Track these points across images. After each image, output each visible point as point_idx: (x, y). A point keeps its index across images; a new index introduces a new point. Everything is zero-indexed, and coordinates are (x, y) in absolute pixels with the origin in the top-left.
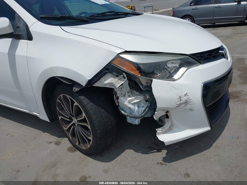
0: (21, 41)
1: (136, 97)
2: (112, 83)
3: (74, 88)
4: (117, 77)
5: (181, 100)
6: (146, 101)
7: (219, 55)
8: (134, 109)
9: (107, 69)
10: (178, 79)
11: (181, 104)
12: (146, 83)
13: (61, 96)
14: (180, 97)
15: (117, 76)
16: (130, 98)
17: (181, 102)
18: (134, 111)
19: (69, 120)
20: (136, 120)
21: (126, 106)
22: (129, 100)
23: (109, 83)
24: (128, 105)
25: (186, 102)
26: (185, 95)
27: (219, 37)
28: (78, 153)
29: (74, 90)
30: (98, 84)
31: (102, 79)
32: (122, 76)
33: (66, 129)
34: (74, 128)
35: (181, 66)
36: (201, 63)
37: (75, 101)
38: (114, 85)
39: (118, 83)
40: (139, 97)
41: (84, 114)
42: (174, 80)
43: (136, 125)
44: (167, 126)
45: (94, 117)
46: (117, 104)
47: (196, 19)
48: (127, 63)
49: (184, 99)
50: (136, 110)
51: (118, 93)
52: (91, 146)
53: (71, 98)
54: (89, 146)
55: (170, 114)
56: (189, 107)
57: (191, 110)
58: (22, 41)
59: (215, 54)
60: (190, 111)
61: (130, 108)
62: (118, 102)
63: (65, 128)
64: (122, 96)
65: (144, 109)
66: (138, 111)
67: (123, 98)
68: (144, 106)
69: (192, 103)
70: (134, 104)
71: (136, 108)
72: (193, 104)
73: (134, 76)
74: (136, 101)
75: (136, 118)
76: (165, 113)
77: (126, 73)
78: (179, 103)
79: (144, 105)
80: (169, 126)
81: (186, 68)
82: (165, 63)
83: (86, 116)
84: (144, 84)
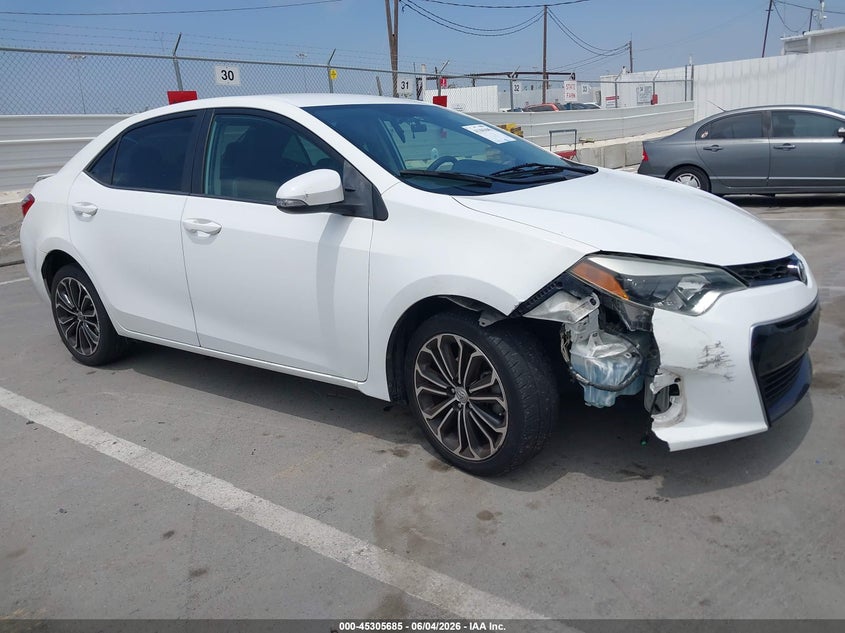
0: (357, 219)
1: (611, 345)
2: (567, 312)
3: (481, 320)
4: (578, 302)
5: (707, 355)
6: (634, 355)
7: (787, 273)
8: (606, 371)
9: (560, 284)
10: (703, 313)
11: (708, 362)
12: (637, 317)
13: (439, 338)
14: (707, 349)
15: (579, 298)
16: (599, 348)
17: (709, 358)
18: (605, 376)
19: (445, 394)
20: (606, 396)
21: (589, 363)
22: (597, 351)
23: (560, 313)
24: (594, 361)
25: (718, 360)
26: (717, 345)
27: (788, 235)
28: (455, 473)
29: (481, 324)
30: (535, 314)
31: (547, 303)
32: (588, 299)
33: (431, 417)
34: (455, 414)
35: (708, 288)
36: (748, 286)
37: (476, 347)
38: (569, 317)
39: (580, 313)
40: (617, 345)
41: (495, 375)
42: (695, 315)
43: (605, 407)
44: (674, 411)
45: (520, 381)
46: (566, 359)
47: (715, 178)
48: (602, 273)
49: (714, 353)
50: (609, 373)
51: (575, 334)
52: (499, 450)
53: (466, 340)
54: (493, 450)
55: (683, 386)
56: (722, 370)
57: (727, 378)
58: (357, 221)
59: (778, 269)
60: (725, 379)
61: (596, 368)
62: (569, 354)
63: (426, 416)
64: (580, 343)
65: (626, 372)
66: (614, 376)
67: (582, 346)
68: (627, 366)
69: (731, 363)
70: (605, 360)
71: (611, 369)
72: (733, 366)
73: (614, 299)
74: (610, 354)
75: (607, 389)
76: (673, 382)
77: (597, 293)
78: (704, 360)
79: (626, 364)
80: (677, 413)
81: (718, 294)
82: (678, 278)
83: (499, 380)
84: (633, 318)
